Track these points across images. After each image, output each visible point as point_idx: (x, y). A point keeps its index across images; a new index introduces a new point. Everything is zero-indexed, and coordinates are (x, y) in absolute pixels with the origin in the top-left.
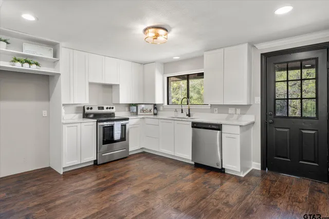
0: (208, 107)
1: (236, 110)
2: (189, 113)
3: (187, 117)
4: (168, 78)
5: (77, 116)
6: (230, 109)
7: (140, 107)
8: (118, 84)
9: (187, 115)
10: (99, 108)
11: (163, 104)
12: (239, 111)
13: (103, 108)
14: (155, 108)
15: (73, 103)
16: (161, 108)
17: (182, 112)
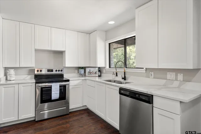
0: (143, 71)
1: (176, 75)
2: (125, 77)
3: (123, 81)
4: (110, 44)
5: (29, 77)
6: (168, 73)
7: (87, 70)
8: (64, 50)
9: (123, 78)
10: (49, 71)
11: (105, 67)
12: (180, 77)
13: (52, 71)
14: (99, 71)
15: (18, 66)
16: (104, 71)
17: (117, 76)
